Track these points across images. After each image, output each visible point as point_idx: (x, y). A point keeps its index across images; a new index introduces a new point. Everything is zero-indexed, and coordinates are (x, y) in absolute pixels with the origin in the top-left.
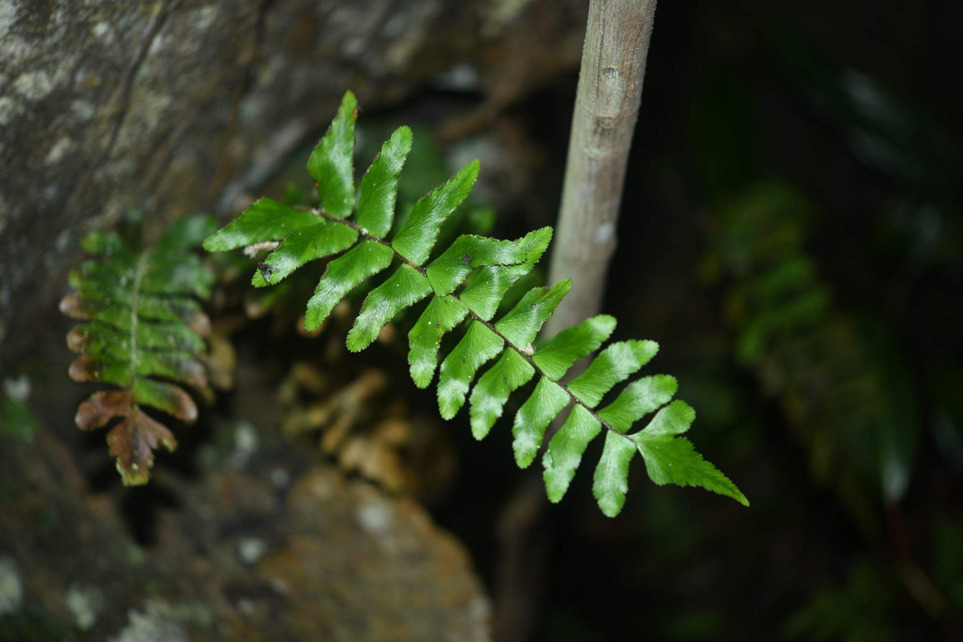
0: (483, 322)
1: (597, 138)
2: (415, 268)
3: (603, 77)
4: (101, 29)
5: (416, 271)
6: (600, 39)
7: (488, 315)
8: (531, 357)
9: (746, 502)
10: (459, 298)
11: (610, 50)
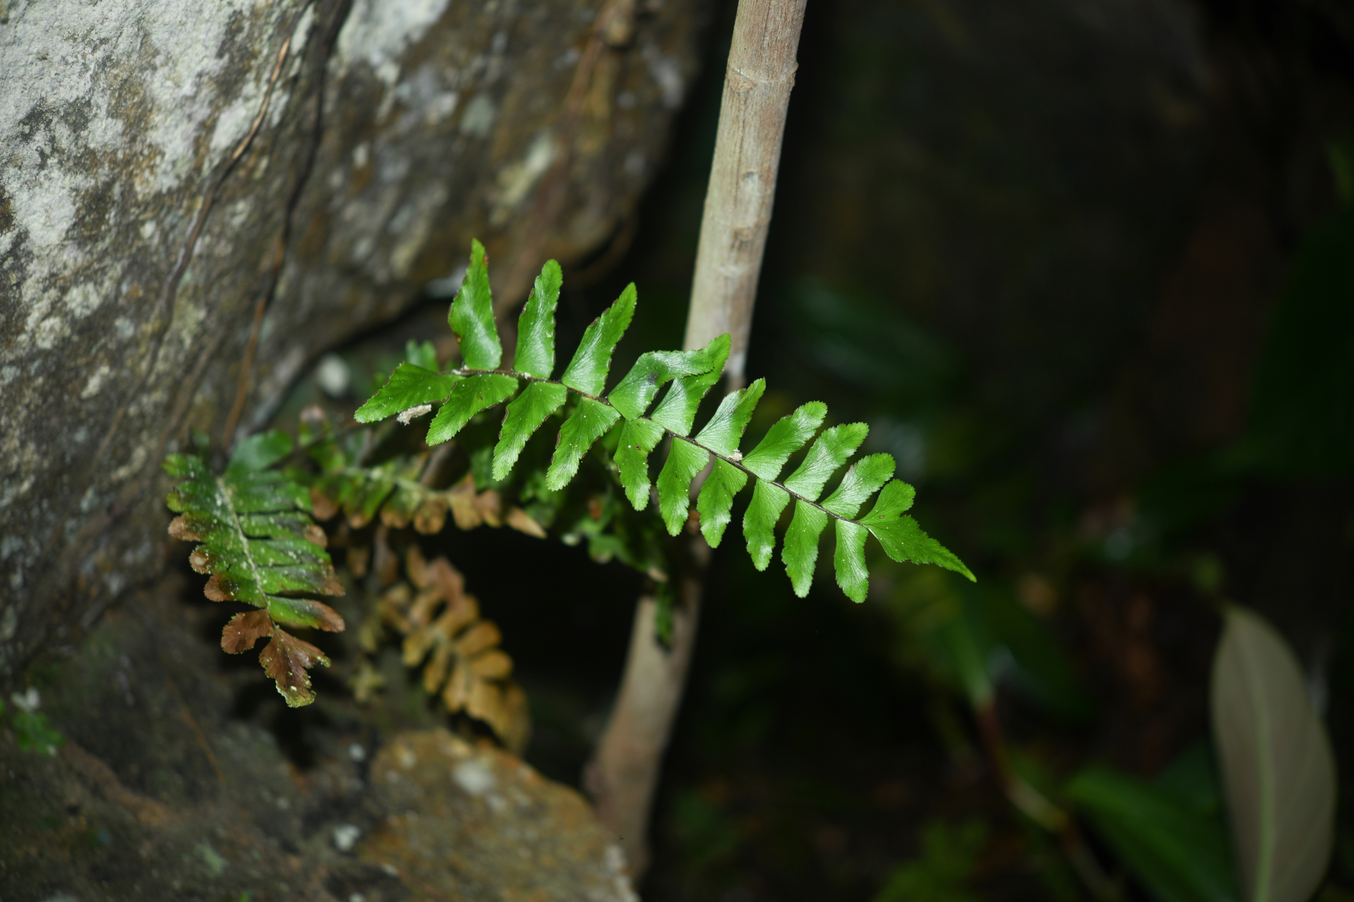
0: (682, 438)
1: (734, 254)
2: (596, 399)
3: (742, 184)
4: (148, 229)
5: (597, 402)
6: (739, 142)
7: (685, 431)
8: (740, 462)
9: (973, 578)
10: (650, 419)
11: (750, 153)
